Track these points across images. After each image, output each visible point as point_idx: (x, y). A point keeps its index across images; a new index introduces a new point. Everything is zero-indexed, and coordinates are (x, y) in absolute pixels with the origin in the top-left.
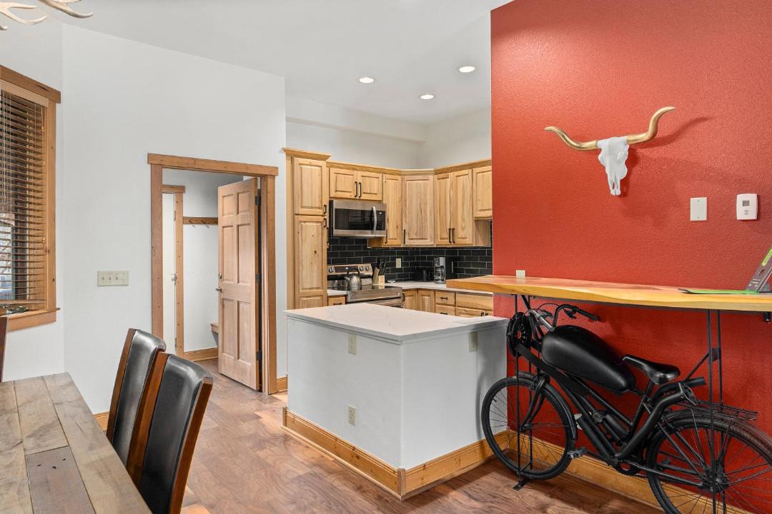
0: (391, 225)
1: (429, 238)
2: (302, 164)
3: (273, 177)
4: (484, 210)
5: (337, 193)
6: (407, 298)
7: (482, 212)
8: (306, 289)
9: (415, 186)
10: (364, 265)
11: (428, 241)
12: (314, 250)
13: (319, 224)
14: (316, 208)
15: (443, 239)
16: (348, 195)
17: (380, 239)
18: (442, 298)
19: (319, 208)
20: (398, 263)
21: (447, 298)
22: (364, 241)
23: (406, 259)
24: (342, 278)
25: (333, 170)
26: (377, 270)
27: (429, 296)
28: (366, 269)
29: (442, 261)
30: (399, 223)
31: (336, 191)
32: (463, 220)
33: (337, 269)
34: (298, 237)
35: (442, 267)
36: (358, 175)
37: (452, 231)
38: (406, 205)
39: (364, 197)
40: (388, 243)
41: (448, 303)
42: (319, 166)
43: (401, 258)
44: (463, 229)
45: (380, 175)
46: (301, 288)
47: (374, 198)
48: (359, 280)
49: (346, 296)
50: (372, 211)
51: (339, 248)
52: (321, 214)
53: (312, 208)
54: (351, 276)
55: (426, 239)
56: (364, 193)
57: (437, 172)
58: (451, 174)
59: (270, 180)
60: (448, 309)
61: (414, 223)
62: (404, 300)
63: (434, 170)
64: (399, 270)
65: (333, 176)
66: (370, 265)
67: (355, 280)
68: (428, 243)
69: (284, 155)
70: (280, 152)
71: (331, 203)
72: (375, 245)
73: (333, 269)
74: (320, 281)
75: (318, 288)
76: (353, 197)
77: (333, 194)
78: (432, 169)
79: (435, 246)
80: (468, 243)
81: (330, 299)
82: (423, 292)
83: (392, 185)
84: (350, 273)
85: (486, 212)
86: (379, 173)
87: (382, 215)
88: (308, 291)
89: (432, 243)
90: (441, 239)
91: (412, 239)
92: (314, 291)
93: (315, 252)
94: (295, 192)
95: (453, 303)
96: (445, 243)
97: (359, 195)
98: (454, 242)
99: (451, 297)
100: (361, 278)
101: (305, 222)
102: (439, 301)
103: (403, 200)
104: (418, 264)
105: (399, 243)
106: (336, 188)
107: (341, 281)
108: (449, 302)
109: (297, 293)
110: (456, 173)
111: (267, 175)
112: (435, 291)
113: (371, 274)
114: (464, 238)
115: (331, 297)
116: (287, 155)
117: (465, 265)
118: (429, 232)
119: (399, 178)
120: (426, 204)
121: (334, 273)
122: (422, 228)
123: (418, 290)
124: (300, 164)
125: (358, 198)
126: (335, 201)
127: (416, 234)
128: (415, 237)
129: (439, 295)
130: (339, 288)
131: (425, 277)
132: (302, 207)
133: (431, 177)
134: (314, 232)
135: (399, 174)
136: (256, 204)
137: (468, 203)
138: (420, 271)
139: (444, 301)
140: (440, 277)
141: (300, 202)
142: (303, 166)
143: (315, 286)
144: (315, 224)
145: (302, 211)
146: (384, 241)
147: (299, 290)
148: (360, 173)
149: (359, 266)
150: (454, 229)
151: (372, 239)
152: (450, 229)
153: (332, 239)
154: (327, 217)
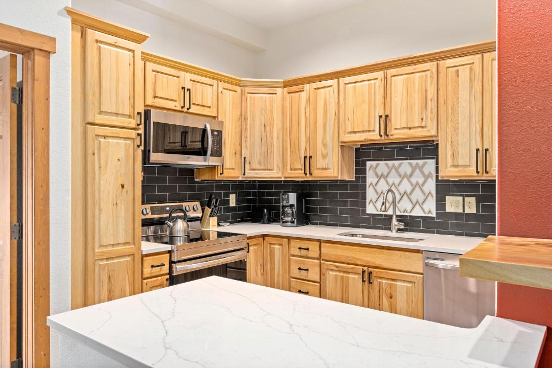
0: (228, 150)
1: (275, 168)
2: (101, 42)
3: (48, 53)
4: (355, 132)
5: (157, 100)
6: (251, 248)
7: (353, 135)
8: (107, 246)
9: (259, 100)
10: (192, 204)
11: (275, 171)
12: (120, 182)
13: (129, 142)
14: (123, 115)
15: (295, 170)
16: (171, 105)
17: (214, 168)
18: (300, 248)
19: (130, 116)
20: (233, 200)
21: (308, 249)
22: (190, 171)
23: (240, 195)
24: (160, 222)
25: (150, 66)
26: (208, 210)
27: (281, 245)
28: (193, 208)
29: (292, 198)
30: (238, 148)
31: (155, 97)
32: (325, 145)
33: (153, 211)
34: (94, 161)
35: (292, 206)
36: (187, 79)
37: (308, 160)
38: (246, 124)
39: (194, 109)
40: (225, 174)
41: (310, 256)
42: (129, 50)
43: (236, 193)
44: (324, 157)
45: (214, 82)
46: (97, 245)
47: (206, 112)
48: (185, 224)
49: (170, 252)
50: (205, 131)
51: (158, 180)
52: (134, 126)
53: (117, 114)
54: (174, 220)
55: (272, 170)
56: (194, 104)
57: (286, 84)
58: (307, 87)
59: (39, 59)
60: (309, 264)
61: (257, 148)
62: (248, 252)
63: (283, 82)
64: (234, 209)
65: (150, 76)
66: (198, 203)
67: (180, 225)
68: (275, 174)
69: (69, 20)
70: (60, 13)
71: (147, 114)
72: (206, 177)
73: (149, 211)
74: (131, 231)
75: (126, 244)
76: (179, 108)
77: (150, 101)
78: (282, 80)
79: (283, 179)
80: (332, 175)
81: (145, 258)
82: (272, 240)
83: (229, 98)
84: (174, 215)
85: (358, 134)
86: (214, 79)
87: (218, 135)
88: (110, 249)
89: (280, 175)
90: (291, 169)
91: (254, 170)
92: (120, 248)
93: (123, 186)
94: (88, 87)
95: (317, 255)
96: (299, 175)
97: (187, 106)
98: (311, 174)
99: (314, 247)
100: (188, 221)
101: (105, 137)
102: (296, 251)
103: (242, 118)
104: (254, 201)
105: (236, 175)
106: (155, 92)
107: (158, 227)
108: (310, 254)
109: (90, 254)
110: (315, 85)
111: (33, 49)
112: (289, 238)
113: (200, 215)
114: (325, 169)
115: (147, 255)
116: (74, 22)
117: (319, 202)
118: (276, 160)
119: (238, 89)
120: (272, 124)
121: (150, 216)
122: (266, 155)
123: (264, 236)
124: (97, 41)
125: (185, 109)
126: (153, 111)
127: (260, 164)
128: (258, 167)
129: (295, 245)
130: (158, 239)
131: (266, 217)
132: (101, 112)
133: (279, 91)
134: (122, 154)
135: (238, 83)
136: (13, 101)
137: (331, 124)
138: (261, 209)
139: (304, 252)
140: (289, 219)
141: (97, 104)
142: (102, 45)
143: (122, 240)
144: (122, 141)
145: (99, 119)
146: (220, 171)
147: (94, 249)
148: (189, 76)
149: (185, 205)
150: (310, 157)
151: (201, 169)
152: (305, 157)
153: (148, 168)
154: (141, 131)
